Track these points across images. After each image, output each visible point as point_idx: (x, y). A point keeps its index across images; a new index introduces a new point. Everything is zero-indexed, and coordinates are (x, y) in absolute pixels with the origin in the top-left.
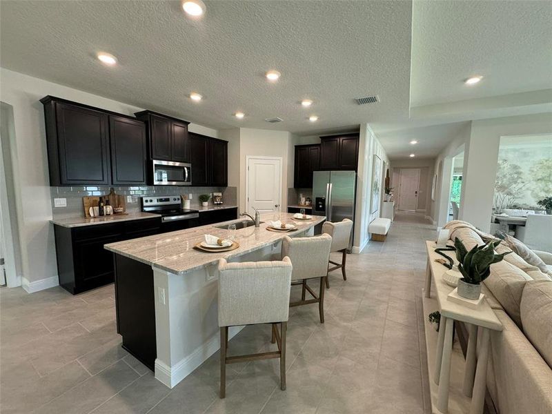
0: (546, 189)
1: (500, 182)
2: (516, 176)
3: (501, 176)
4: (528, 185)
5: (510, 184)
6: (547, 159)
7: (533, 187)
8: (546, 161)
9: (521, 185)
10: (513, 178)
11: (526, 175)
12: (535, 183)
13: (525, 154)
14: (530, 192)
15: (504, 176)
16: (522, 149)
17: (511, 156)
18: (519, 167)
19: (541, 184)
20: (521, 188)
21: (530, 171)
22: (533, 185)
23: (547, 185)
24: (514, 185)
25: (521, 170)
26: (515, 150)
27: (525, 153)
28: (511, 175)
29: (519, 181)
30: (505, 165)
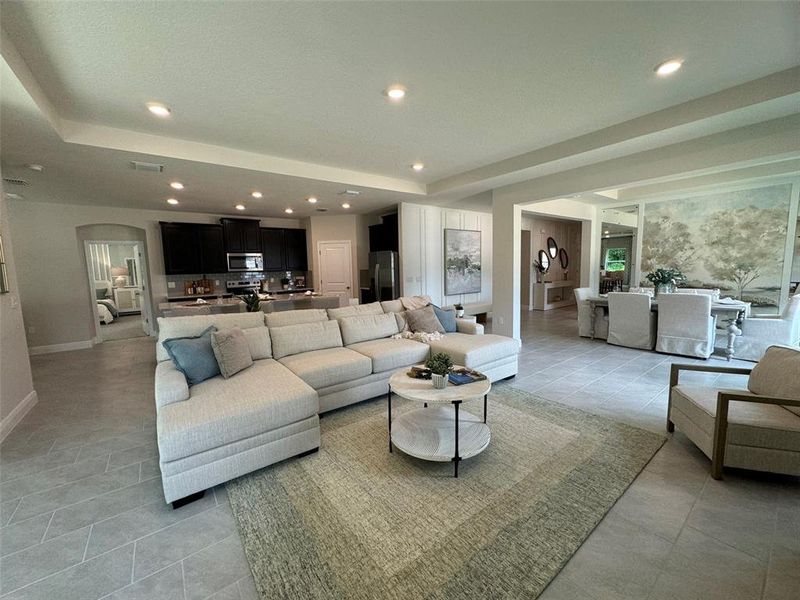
0: (725, 257)
1: (661, 250)
2: (681, 239)
3: (661, 241)
4: (699, 252)
5: (674, 252)
6: (723, 210)
7: (705, 255)
8: (723, 214)
9: (689, 253)
10: (678, 244)
11: (697, 238)
12: (708, 249)
13: (692, 206)
14: (702, 262)
15: (666, 241)
16: (688, 199)
17: (673, 211)
18: (686, 227)
19: (717, 251)
20: (690, 257)
21: (701, 230)
22: (706, 252)
23: (725, 251)
24: (680, 253)
25: (689, 231)
26: (679, 202)
27: (693, 204)
28: (675, 238)
29: (687, 246)
30: (667, 224)
